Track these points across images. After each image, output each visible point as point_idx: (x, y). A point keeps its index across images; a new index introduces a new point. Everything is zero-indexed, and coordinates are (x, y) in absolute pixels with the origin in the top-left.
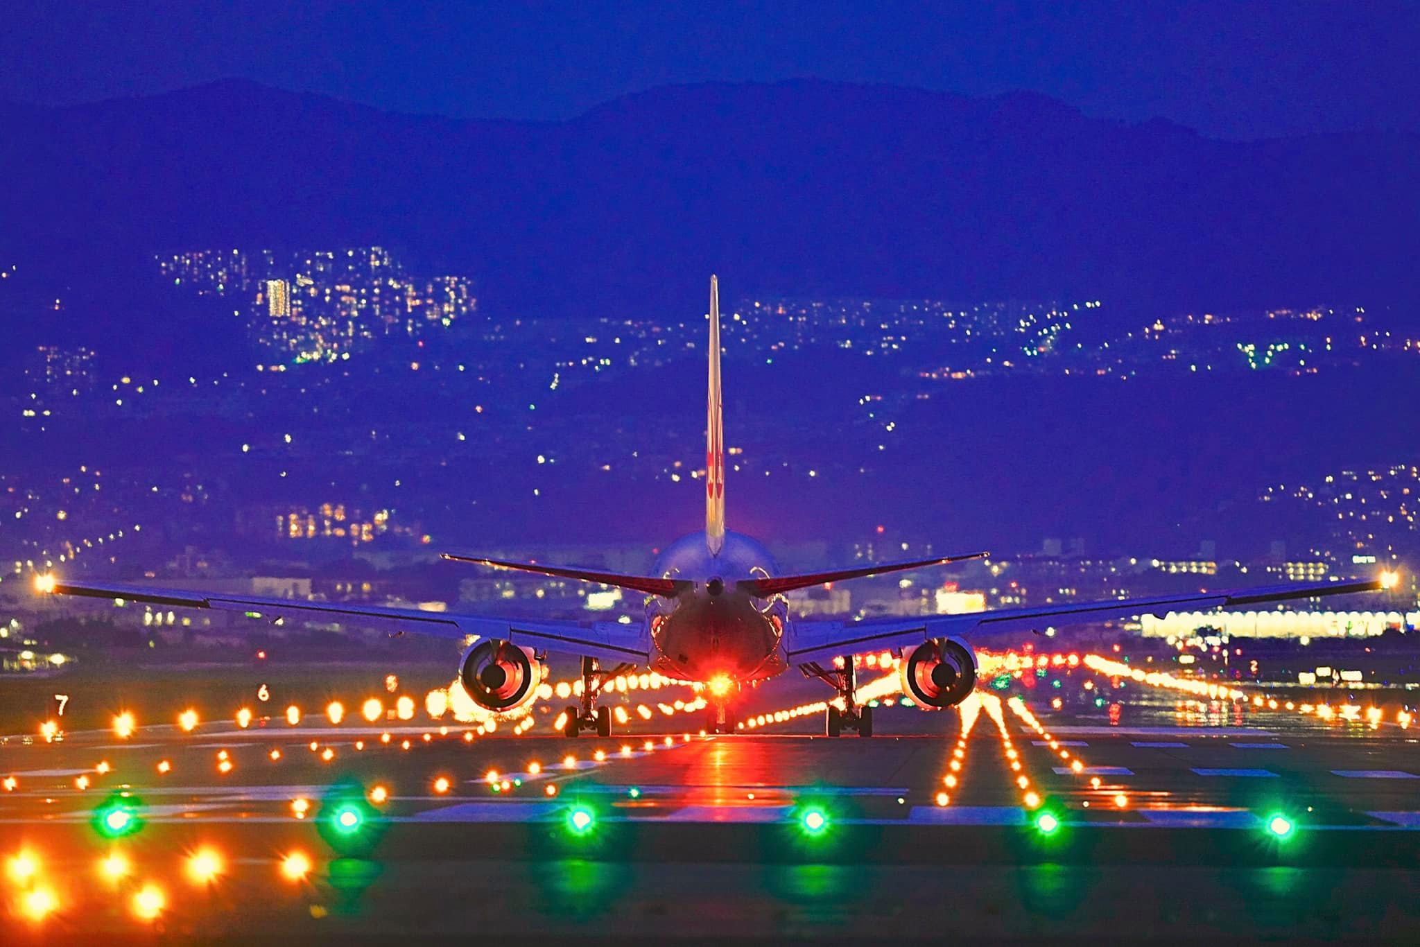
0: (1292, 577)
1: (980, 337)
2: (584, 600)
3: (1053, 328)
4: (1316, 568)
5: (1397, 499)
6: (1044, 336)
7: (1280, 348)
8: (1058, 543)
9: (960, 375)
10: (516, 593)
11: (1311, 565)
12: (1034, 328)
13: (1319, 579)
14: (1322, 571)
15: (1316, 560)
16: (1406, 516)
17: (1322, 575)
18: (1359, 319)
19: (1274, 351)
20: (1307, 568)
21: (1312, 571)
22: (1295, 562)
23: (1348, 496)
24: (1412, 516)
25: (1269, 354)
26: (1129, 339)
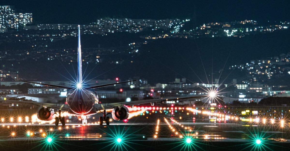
0: (238, 88)
1: (159, 29)
2: (60, 94)
3: (178, 26)
4: (244, 86)
5: (264, 69)
6: (175, 28)
7: (235, 31)
8: (179, 80)
9: (154, 38)
10: (42, 92)
11: (243, 85)
12: (173, 26)
13: (245, 88)
14: (246, 87)
15: (244, 84)
16: (267, 73)
17: (246, 88)
18: (255, 24)
19: (234, 32)
20: (242, 86)
21: (243, 87)
22: (239, 84)
23: (252, 68)
24: (268, 73)
25: (232, 32)
26: (197, 29)
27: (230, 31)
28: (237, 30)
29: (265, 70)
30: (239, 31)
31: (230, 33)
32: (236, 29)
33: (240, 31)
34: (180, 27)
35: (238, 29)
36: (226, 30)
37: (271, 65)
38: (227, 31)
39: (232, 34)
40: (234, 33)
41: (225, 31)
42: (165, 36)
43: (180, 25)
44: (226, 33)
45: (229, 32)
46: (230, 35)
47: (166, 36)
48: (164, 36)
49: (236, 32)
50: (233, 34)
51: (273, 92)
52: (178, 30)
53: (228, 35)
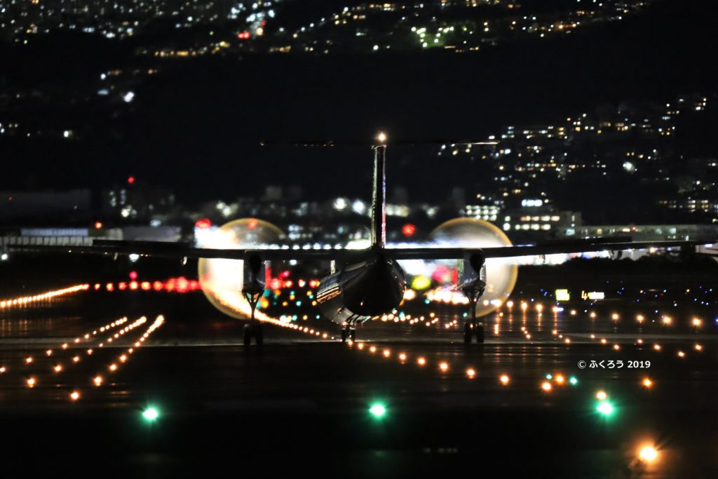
1: (200, 23)
3: (260, 15)
4: (490, 210)
7: (446, 30)
8: (279, 189)
9: (184, 54)
12: (244, 15)
13: (493, 218)
14: (495, 212)
16: (555, 167)
20: (482, 210)
21: (487, 212)
23: (508, 151)
24: (560, 167)
25: (438, 35)
26: (321, 24)
27: (432, 31)
28: (452, 29)
29: (550, 159)
30: (458, 29)
31: (429, 38)
32: (449, 26)
33: (462, 30)
34: (267, 18)
35: (455, 24)
36: (418, 27)
37: (569, 140)
38: (422, 32)
39: (437, 40)
40: (444, 37)
41: (414, 29)
42: (219, 46)
43: (266, 10)
44: (419, 37)
45: (426, 33)
46: (432, 45)
47: (221, 48)
48: (214, 47)
49: (449, 32)
50: (439, 39)
51: (593, 228)
53: (425, 45)
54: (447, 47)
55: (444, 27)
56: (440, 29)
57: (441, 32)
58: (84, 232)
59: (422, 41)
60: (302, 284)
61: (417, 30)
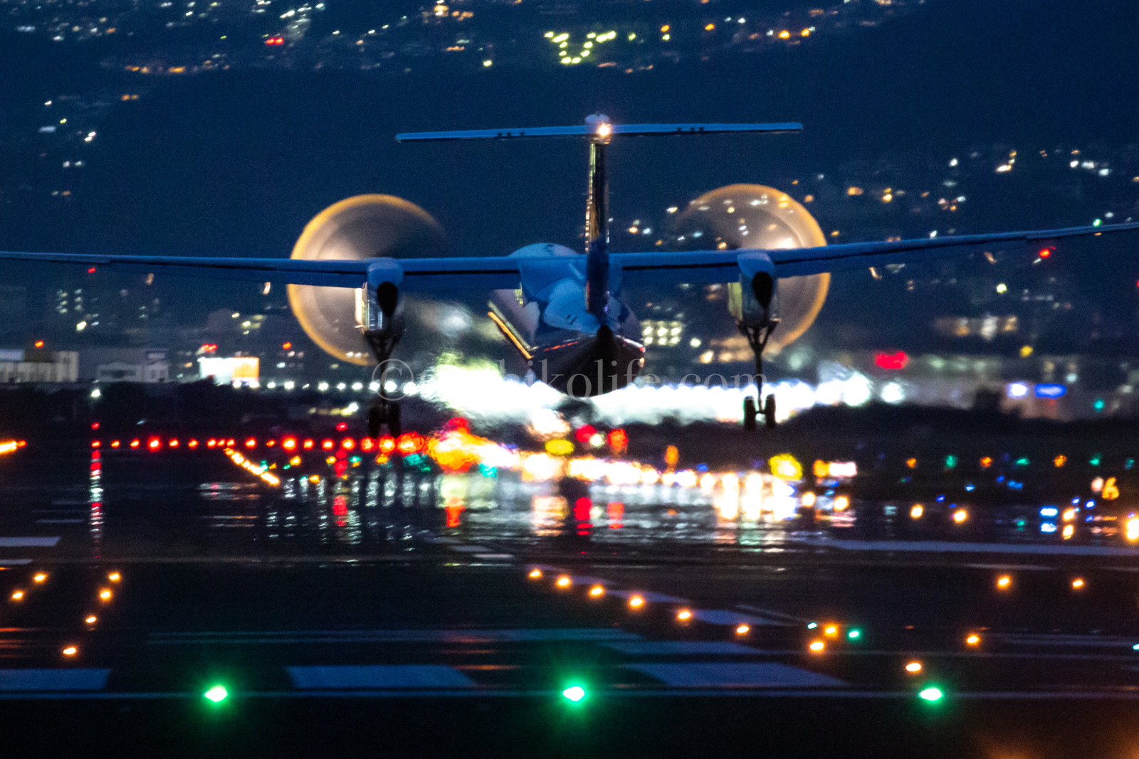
3: (302, 9)
7: (602, 38)
9: (179, 70)
19: (594, 42)
25: (588, 45)
26: (401, 24)
27: (578, 39)
30: (622, 36)
31: (574, 50)
33: (627, 38)
34: (314, 14)
35: (617, 27)
38: (562, 39)
39: (585, 54)
40: (599, 49)
41: (549, 35)
44: (558, 49)
45: (568, 41)
46: (577, 60)
49: (607, 41)
50: (591, 52)
52: (301, 26)
53: (566, 61)
54: (602, 65)
55: (599, 32)
56: (591, 35)
57: (593, 40)
58: (17, 355)
59: (563, 53)
60: (368, 444)
61: (555, 36)
